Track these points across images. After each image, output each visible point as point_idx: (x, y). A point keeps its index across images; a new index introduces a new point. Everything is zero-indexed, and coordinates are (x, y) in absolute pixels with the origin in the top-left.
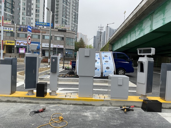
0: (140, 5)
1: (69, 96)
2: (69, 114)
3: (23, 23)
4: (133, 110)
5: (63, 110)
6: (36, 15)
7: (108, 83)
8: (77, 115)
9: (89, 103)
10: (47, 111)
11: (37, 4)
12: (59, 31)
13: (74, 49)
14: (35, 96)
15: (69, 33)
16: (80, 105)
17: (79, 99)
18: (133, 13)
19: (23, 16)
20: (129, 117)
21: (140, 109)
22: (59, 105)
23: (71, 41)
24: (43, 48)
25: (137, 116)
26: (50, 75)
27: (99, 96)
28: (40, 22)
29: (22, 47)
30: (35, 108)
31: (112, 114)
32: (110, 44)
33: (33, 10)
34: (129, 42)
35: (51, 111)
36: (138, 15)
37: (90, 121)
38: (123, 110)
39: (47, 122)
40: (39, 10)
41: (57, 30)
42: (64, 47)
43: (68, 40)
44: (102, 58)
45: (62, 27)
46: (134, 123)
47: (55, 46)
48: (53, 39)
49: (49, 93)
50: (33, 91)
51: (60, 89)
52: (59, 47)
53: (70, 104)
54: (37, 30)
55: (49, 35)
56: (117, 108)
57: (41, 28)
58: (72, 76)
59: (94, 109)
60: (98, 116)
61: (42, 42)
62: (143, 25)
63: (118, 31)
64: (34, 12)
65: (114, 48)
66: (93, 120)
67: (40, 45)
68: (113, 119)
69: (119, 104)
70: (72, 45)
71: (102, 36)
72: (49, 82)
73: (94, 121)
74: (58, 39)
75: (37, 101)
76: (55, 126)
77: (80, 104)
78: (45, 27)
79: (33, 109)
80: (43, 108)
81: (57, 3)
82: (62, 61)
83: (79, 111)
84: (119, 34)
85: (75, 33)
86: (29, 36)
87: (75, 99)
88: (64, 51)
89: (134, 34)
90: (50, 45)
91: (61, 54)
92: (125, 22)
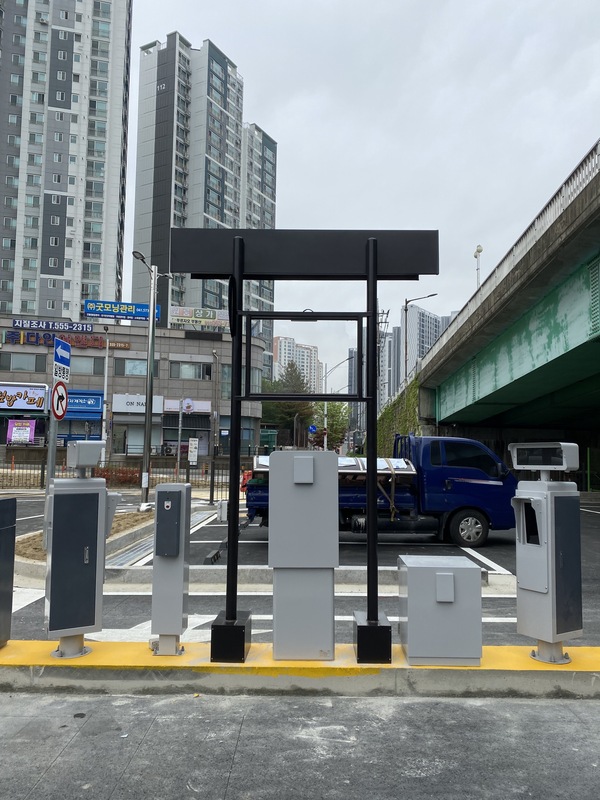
0: (538, 226)
2: (232, 737)
3: (24, 305)
5: (210, 720)
6: (86, 267)
8: (267, 738)
9: (319, 686)
11: (89, 219)
12: (191, 335)
13: (259, 415)
16: (281, 693)
17: (276, 668)
18: (511, 257)
19: (28, 274)
20: (484, 741)
24: (117, 418)
25: (516, 738)
28: (104, 303)
29: (20, 415)
31: (413, 731)
32: (422, 387)
33: (70, 245)
34: (504, 380)
35: (157, 724)
36: (534, 267)
37: (319, 767)
40: (98, 247)
41: (182, 335)
42: (215, 406)
45: (204, 322)
46: (501, 766)
47: (173, 405)
48: (163, 374)
49: (148, 645)
50: (80, 638)
51: (195, 620)
52: (189, 407)
53: (240, 692)
54: (89, 337)
55: (144, 355)
57: (106, 327)
59: (341, 710)
60: (352, 740)
61: (113, 390)
62: (560, 308)
63: (452, 331)
64: (74, 254)
65: (443, 408)
66: (331, 759)
67: (104, 402)
68: (416, 753)
71: (386, 349)
72: (151, 586)
73: (339, 764)
74: (188, 372)
75: (98, 684)
76: (177, 789)
77: (282, 688)
78: (124, 322)
81: (179, 214)
82: (206, 472)
83: (274, 722)
84: (459, 344)
85: (262, 345)
86: (60, 383)
87: (259, 668)
88: (212, 425)
89: (525, 346)
90: (149, 403)
91: (201, 439)
92: (479, 295)
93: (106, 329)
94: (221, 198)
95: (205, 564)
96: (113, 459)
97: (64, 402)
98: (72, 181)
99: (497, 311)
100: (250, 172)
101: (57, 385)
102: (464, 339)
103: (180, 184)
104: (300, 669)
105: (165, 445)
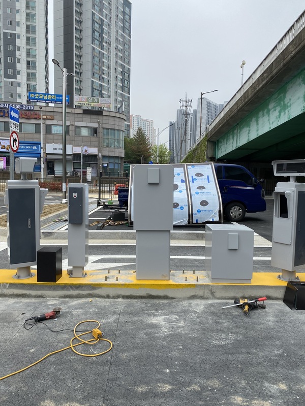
0: (279, 47)
1: (113, 276)
2: (114, 322)
4: (263, 307)
5: (102, 313)
6: (28, 74)
7: (206, 240)
8: (134, 323)
9: (161, 294)
10: (64, 315)
11: (28, 47)
12: (86, 112)
13: (123, 156)
14: (34, 280)
15: (110, 118)
16: (141, 297)
17: (138, 284)
18: (262, 66)
20: (255, 324)
21: (281, 302)
22: (90, 300)
23: (116, 137)
24: (49, 157)
25: (273, 322)
26: (67, 223)
27: (185, 275)
28: (39, 94)
30: (36, 309)
31: (215, 318)
32: (208, 141)
33: (19, 62)
34: (253, 136)
35: (72, 315)
36: (275, 72)
37: (165, 338)
38: (242, 307)
39: (66, 342)
40: (34, 63)
41: (81, 111)
42: (100, 151)
43: (108, 134)
44: (191, 179)
45: (93, 104)
46: (266, 338)
47: (78, 150)
48: (72, 133)
49: (66, 272)
50: (28, 268)
51: (92, 258)
52: (86, 151)
53: (118, 297)
54: (32, 113)
55: (61, 123)
56: (227, 304)
57: (41, 107)
58: (120, 224)
59: (175, 307)
60: (182, 324)
61: (46, 142)
62: (287, 95)
63: (227, 110)
64: (21, 67)
65: (220, 152)
66: (171, 334)
67: (41, 148)
68: (218, 331)
69: (232, 294)
70: (119, 147)
71: (189, 122)
72: (67, 240)
73: (174, 337)
74: (85, 132)
75: (39, 293)
76: (85, 352)
77: (141, 295)
78: (50, 105)
79: (31, 313)
80: (55, 309)
81: (78, 45)
82: (96, 185)
83: (138, 313)
84: (230, 116)
85: (124, 118)
86: (14, 132)
87: (129, 284)
88: (99, 161)
89: (266, 118)
90: (65, 149)
91: (93, 168)
92: (242, 89)
93: (41, 108)
94: (101, 36)
95: (97, 229)
96: (47, 177)
97: (17, 143)
98: (18, 25)
99: (252, 98)
100: (117, 21)
101: (12, 133)
102: (233, 113)
103: (78, 28)
104: (152, 285)
105: (74, 171)
